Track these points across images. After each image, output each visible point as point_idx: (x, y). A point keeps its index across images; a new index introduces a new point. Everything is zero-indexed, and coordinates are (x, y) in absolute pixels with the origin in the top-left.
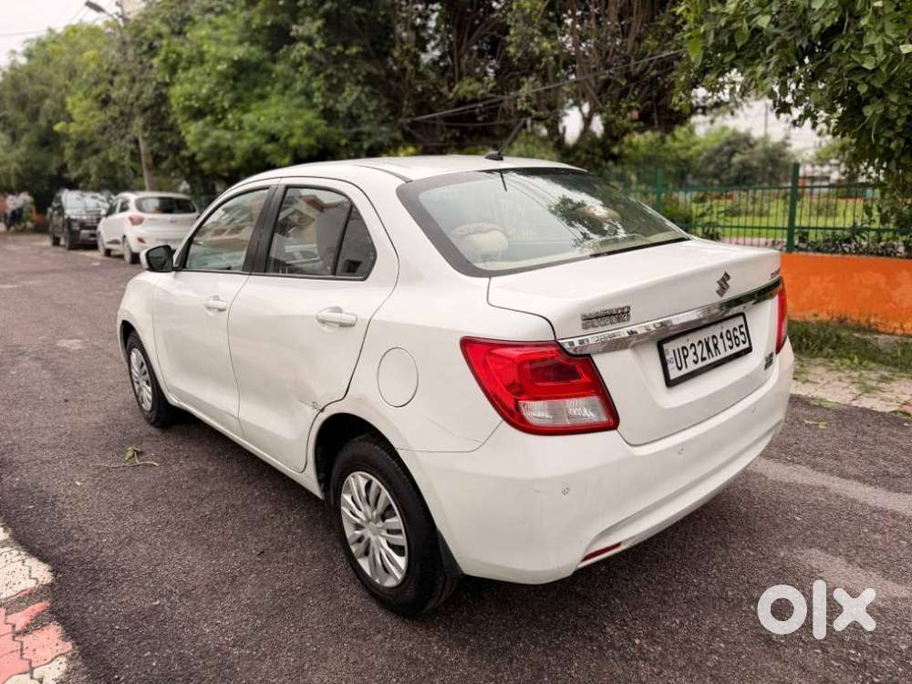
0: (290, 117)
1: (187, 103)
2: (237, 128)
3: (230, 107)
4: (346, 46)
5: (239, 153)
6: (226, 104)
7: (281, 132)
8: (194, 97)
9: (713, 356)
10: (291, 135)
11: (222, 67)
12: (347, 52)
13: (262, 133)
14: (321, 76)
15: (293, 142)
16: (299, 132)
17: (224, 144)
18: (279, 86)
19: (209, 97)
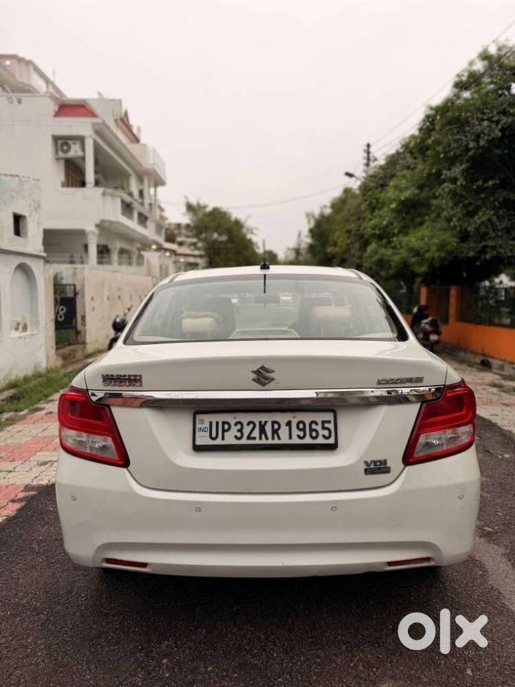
0: (431, 237)
1: (373, 232)
2: (399, 247)
3: (399, 232)
4: (485, 181)
5: (393, 264)
6: (396, 231)
7: (421, 248)
8: (378, 227)
9: (267, 438)
10: (427, 251)
11: (393, 206)
12: (486, 185)
13: (411, 250)
14: (461, 205)
15: (428, 255)
16: (434, 248)
17: (386, 258)
18: (433, 215)
19: (386, 226)
